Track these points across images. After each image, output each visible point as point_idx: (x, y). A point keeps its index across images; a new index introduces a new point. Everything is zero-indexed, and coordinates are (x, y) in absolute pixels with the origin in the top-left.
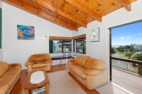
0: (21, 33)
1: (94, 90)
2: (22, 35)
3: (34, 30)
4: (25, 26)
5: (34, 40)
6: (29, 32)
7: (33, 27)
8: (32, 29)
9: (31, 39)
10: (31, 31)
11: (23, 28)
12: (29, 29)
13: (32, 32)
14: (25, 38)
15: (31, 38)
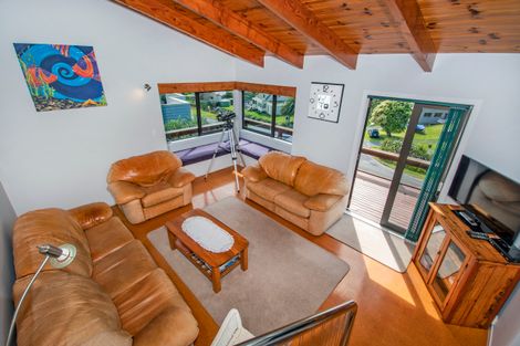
0: (44, 79)
1: (324, 234)
2: (52, 92)
3: (95, 64)
4: (50, 47)
5: (106, 104)
6: (76, 76)
7: (88, 50)
8: (87, 60)
9: (90, 105)
10: (84, 67)
11: (45, 55)
12: (71, 62)
13: (90, 71)
14: (67, 103)
15: (90, 101)
